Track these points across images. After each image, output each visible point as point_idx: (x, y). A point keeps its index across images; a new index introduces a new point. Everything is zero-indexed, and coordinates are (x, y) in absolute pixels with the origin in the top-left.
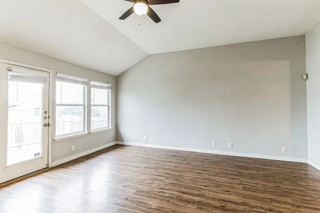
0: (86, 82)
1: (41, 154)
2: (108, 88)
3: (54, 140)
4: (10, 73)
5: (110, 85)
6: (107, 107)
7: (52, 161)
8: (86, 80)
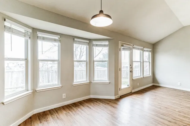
0: (142, 49)
1: (129, 85)
2: (150, 51)
3: (133, 79)
4: (122, 47)
5: (151, 50)
6: (148, 63)
7: (133, 90)
8: (142, 48)
